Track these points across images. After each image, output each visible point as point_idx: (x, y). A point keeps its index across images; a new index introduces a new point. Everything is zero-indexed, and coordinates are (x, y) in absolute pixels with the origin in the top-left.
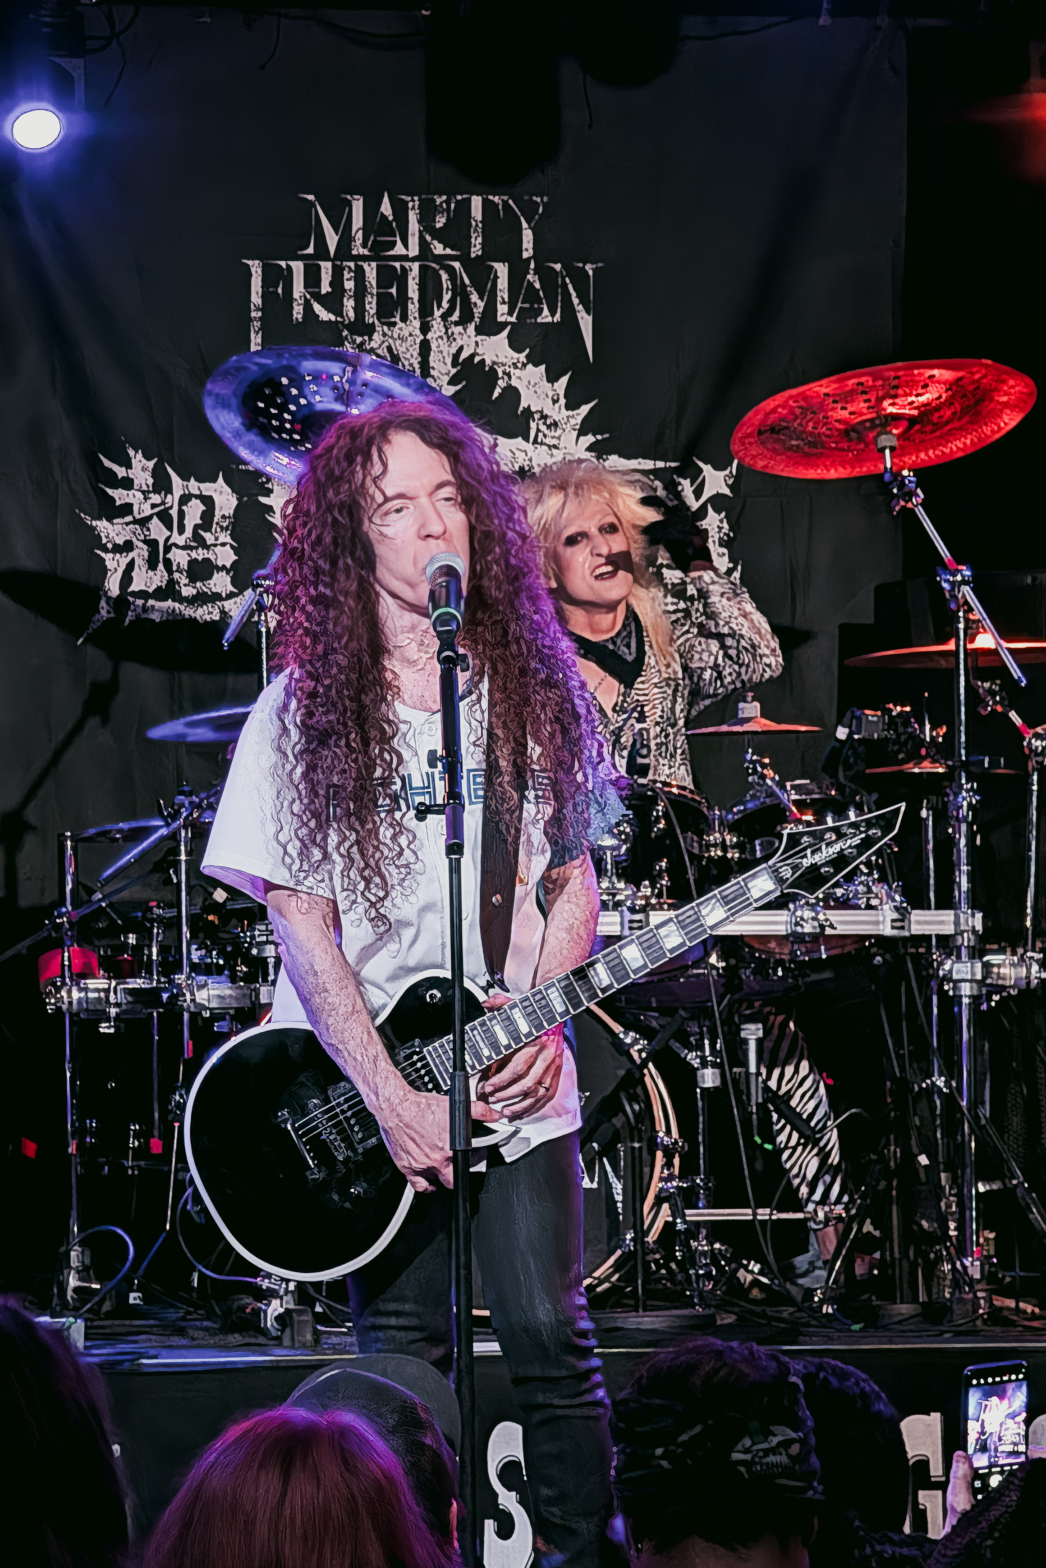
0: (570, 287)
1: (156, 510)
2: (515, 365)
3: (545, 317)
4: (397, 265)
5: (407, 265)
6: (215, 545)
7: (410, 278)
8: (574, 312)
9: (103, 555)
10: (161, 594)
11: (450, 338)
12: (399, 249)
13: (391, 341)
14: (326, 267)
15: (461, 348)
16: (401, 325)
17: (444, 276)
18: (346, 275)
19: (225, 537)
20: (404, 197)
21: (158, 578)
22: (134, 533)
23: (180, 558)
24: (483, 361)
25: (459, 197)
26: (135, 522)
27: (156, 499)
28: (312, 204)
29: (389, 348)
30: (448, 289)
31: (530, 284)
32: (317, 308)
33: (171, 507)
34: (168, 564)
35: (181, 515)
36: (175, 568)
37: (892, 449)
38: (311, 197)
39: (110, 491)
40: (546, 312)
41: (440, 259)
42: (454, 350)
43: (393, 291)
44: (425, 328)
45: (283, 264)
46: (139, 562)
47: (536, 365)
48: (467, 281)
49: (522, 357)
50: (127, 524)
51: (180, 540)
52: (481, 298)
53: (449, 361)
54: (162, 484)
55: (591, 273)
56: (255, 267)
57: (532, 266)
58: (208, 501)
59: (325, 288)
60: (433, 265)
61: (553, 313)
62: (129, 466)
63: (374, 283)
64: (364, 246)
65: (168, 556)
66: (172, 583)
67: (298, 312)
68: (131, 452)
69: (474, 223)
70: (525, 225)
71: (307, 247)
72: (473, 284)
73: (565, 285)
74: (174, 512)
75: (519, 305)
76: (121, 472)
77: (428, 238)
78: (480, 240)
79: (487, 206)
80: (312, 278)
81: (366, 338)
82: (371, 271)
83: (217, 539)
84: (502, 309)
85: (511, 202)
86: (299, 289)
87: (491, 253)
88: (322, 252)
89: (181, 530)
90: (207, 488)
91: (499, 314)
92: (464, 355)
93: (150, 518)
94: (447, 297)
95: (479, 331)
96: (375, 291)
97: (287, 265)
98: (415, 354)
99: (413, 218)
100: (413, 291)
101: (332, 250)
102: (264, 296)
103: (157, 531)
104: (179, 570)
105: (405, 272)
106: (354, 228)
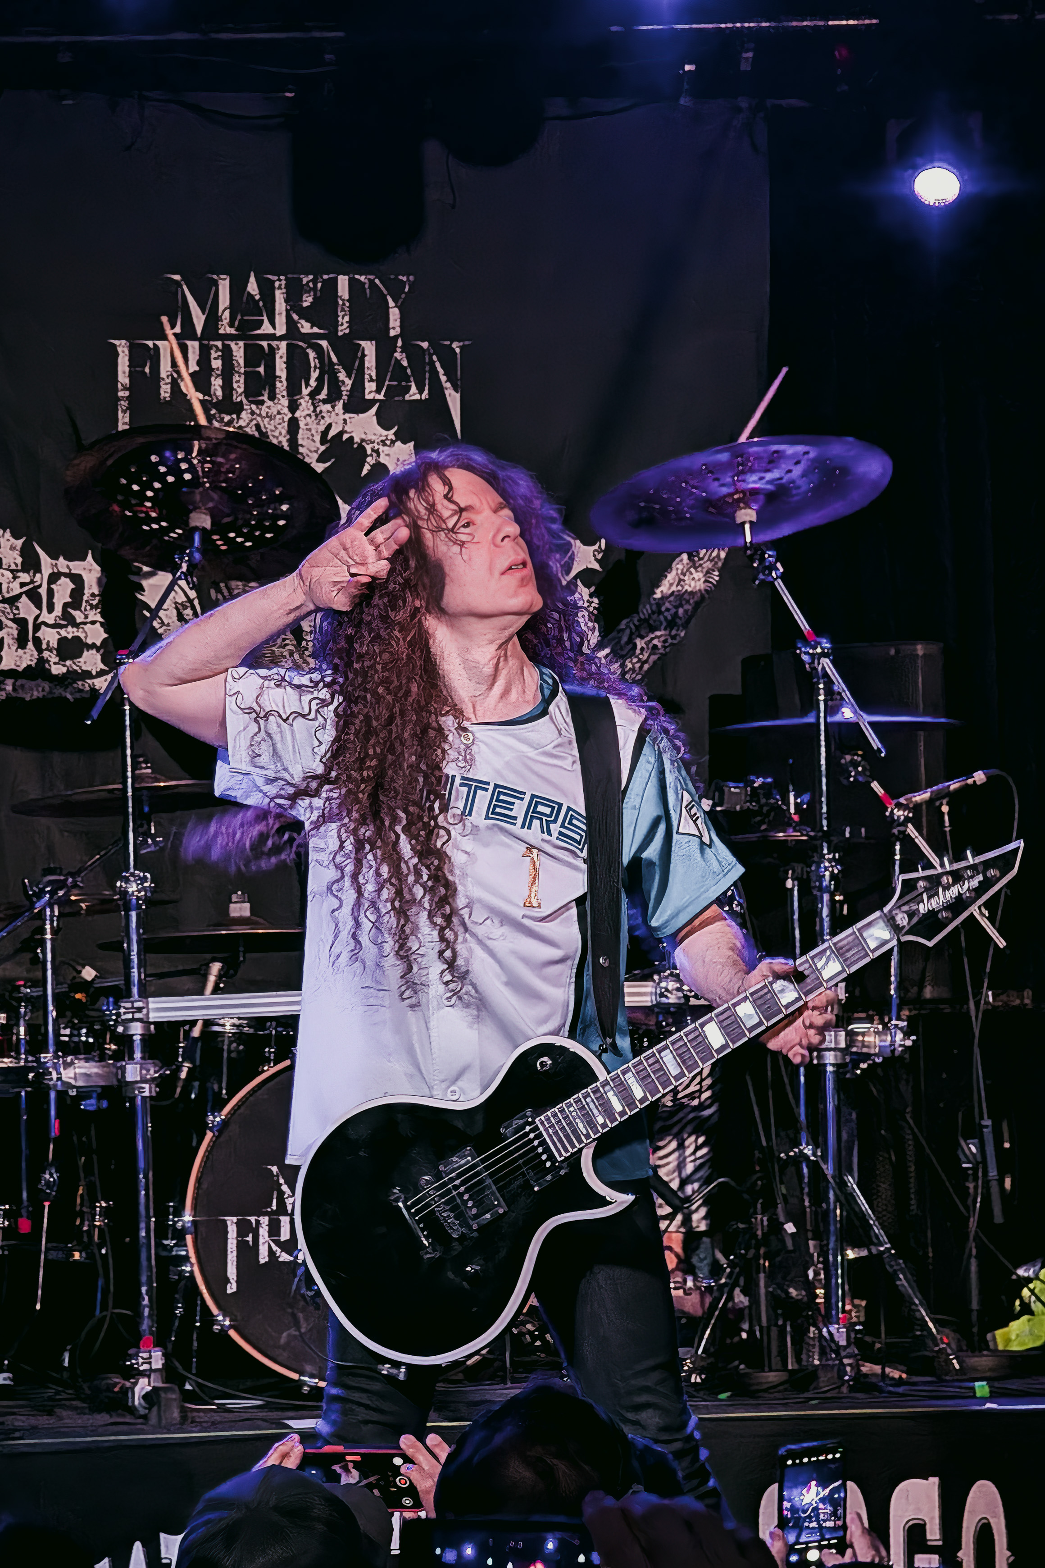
0: (438, 365)
1: (25, 589)
2: (383, 443)
3: (413, 394)
4: (265, 344)
5: (274, 343)
6: (85, 623)
7: (277, 356)
8: (442, 389)
10: (31, 673)
11: (319, 416)
12: (266, 328)
13: (259, 419)
14: (193, 347)
15: (329, 426)
16: (269, 403)
17: (312, 355)
18: (214, 354)
19: (95, 615)
20: (270, 276)
21: (27, 658)
22: (3, 613)
23: (50, 636)
24: (351, 438)
25: (325, 277)
26: (4, 601)
27: (25, 577)
28: (178, 284)
29: (258, 426)
30: (315, 367)
31: (398, 362)
33: (40, 586)
34: (37, 642)
35: (51, 593)
36: (44, 646)
37: (752, 524)
38: (177, 277)
40: (414, 389)
41: (307, 337)
42: (322, 428)
43: (261, 370)
44: (293, 407)
45: (150, 343)
46: (8, 640)
47: (404, 442)
48: (334, 359)
49: (391, 434)
51: (50, 619)
52: (349, 376)
53: (317, 438)
54: (31, 563)
55: (458, 350)
56: (122, 347)
57: (400, 343)
58: (77, 579)
59: (193, 367)
60: (301, 344)
61: (421, 393)
63: (242, 362)
64: (231, 325)
65: (38, 634)
66: (42, 661)
67: (165, 391)
69: (341, 302)
70: (391, 303)
71: (174, 326)
72: (341, 362)
73: (432, 363)
74: (43, 591)
75: (387, 383)
77: (295, 317)
78: (347, 318)
79: (353, 285)
81: (234, 416)
82: (238, 350)
83: (86, 617)
84: (370, 387)
85: (377, 281)
86: (166, 368)
87: (359, 331)
88: (188, 332)
89: (51, 609)
90: (76, 567)
91: (367, 391)
92: (332, 433)
93: (19, 596)
94: (315, 375)
95: (347, 409)
96: (242, 370)
97: (154, 345)
98: (284, 432)
99: (280, 297)
100: (281, 370)
101: (199, 329)
102: (131, 375)
103: (27, 609)
104: (49, 649)
105: (273, 351)
106: (221, 308)
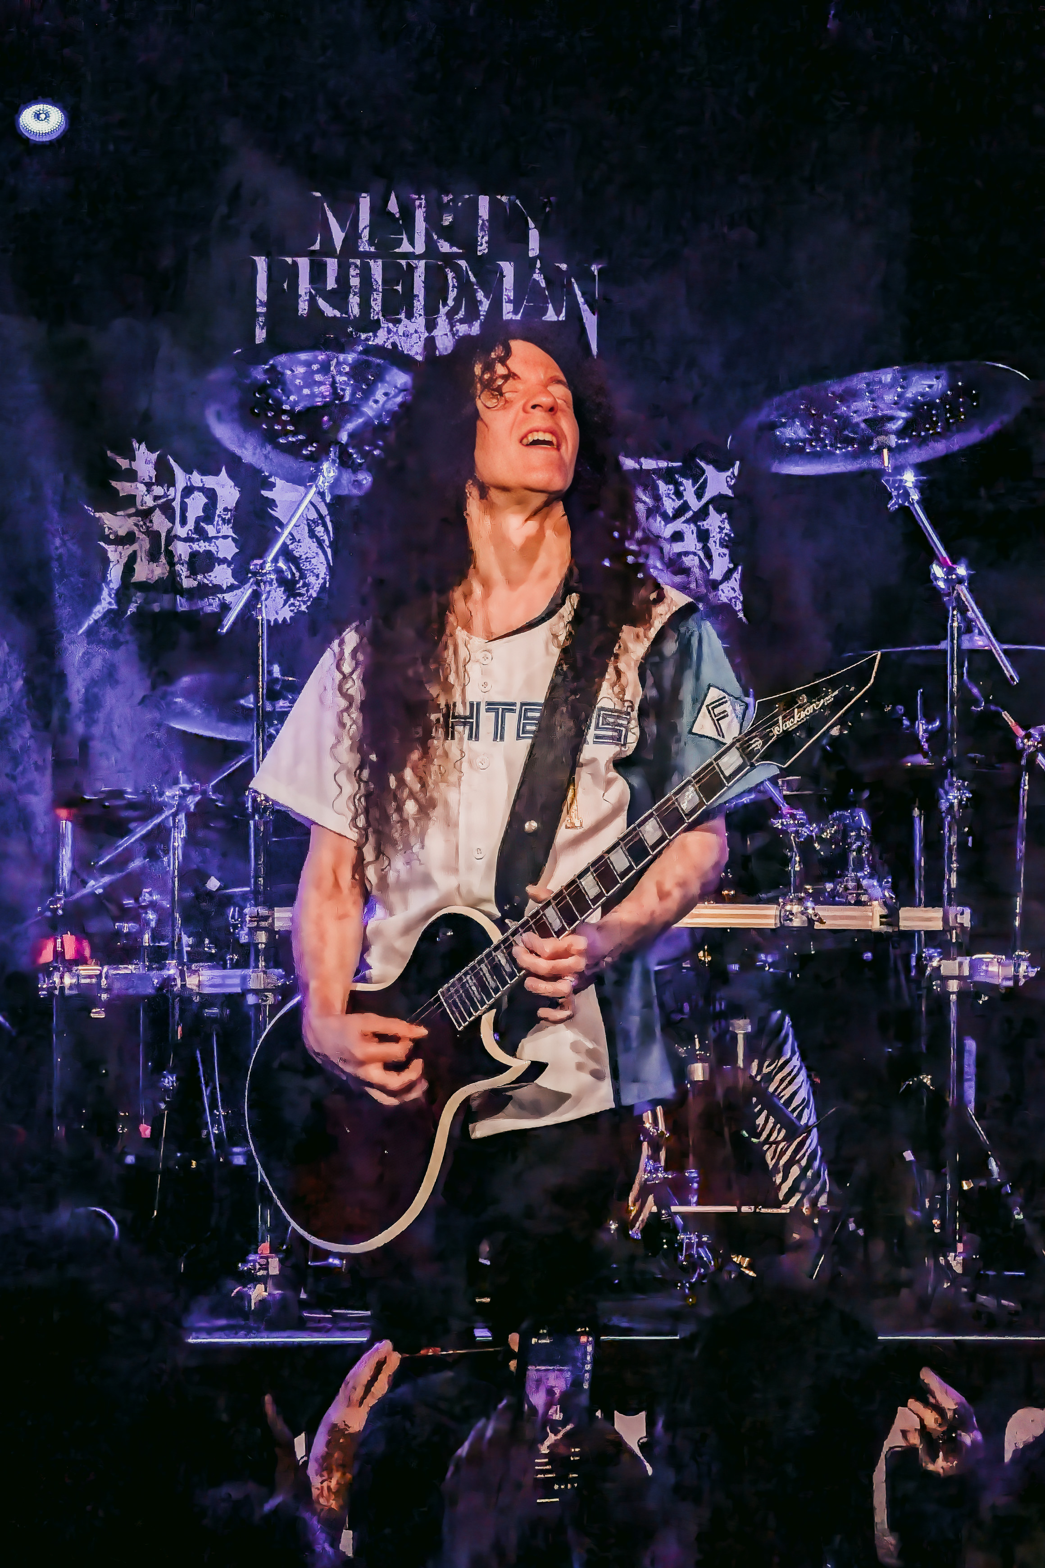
0: (576, 287)
1: (159, 502)
3: (551, 315)
4: (403, 262)
5: (413, 262)
6: (217, 538)
7: (416, 276)
8: (579, 312)
9: (105, 546)
10: (162, 586)
11: (455, 336)
12: (405, 247)
13: (396, 337)
14: (332, 265)
16: (405, 321)
17: (450, 274)
18: (353, 272)
19: (227, 530)
20: (410, 195)
21: (159, 571)
22: (137, 526)
23: (182, 550)
25: (467, 197)
26: (138, 513)
27: (158, 490)
28: (318, 201)
29: (394, 344)
30: (454, 286)
31: (536, 283)
32: (321, 302)
33: (174, 500)
34: (170, 555)
35: (184, 507)
36: (176, 559)
38: (318, 195)
39: (114, 483)
40: (551, 309)
41: (447, 257)
43: (400, 288)
44: (431, 325)
45: (289, 260)
46: (141, 554)
48: (473, 279)
50: (130, 516)
51: (182, 532)
52: (487, 296)
54: (165, 476)
55: (596, 273)
56: (261, 263)
57: (538, 265)
58: (211, 495)
59: (331, 284)
60: (439, 263)
61: (558, 314)
62: (131, 456)
63: (380, 280)
64: (371, 243)
65: (171, 548)
66: (173, 575)
67: (303, 307)
68: (136, 445)
69: (480, 222)
70: (531, 224)
71: (314, 243)
72: (479, 282)
73: (570, 285)
74: (176, 504)
75: (524, 304)
76: (124, 463)
77: (435, 236)
78: (486, 238)
79: (494, 205)
80: (318, 273)
81: (371, 334)
82: (377, 269)
83: (219, 532)
84: (507, 307)
85: (518, 202)
86: (304, 286)
87: (497, 252)
88: (328, 249)
89: (184, 522)
90: (210, 481)
91: (504, 312)
93: (152, 509)
94: (452, 294)
96: (380, 289)
97: (293, 261)
98: (420, 351)
99: (420, 216)
100: (419, 288)
101: (338, 246)
102: (269, 291)
103: (160, 522)
104: (181, 562)
105: (411, 269)
106: (361, 226)
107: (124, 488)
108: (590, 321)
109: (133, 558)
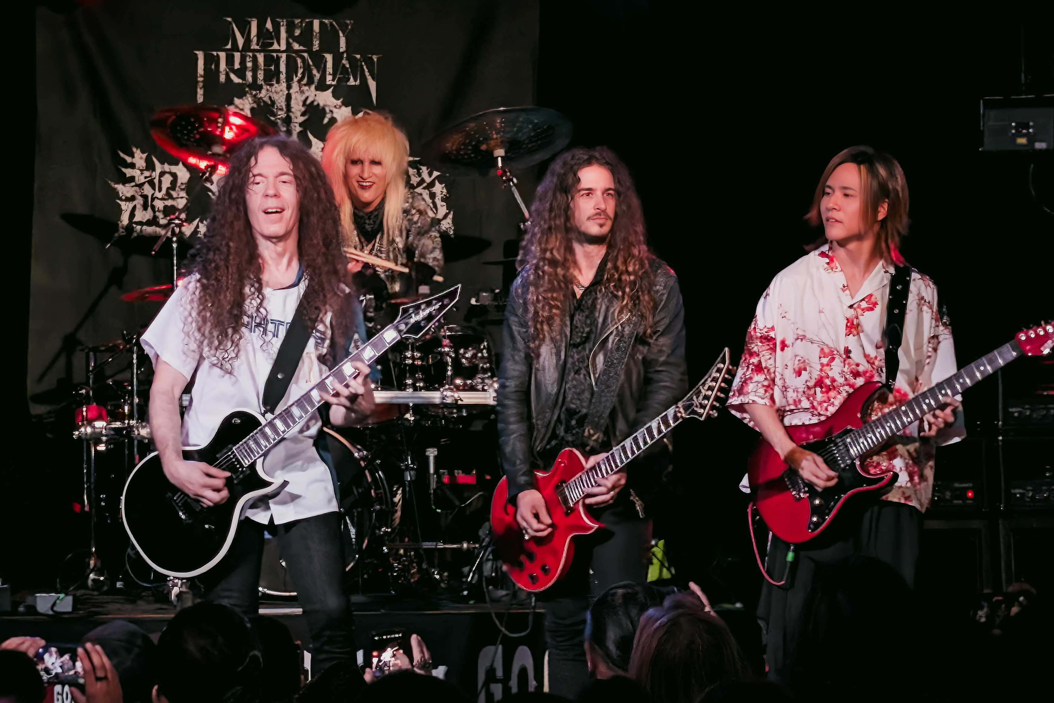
0: (365, 67)
1: (148, 179)
2: (335, 107)
3: (352, 82)
4: (275, 55)
5: (280, 54)
6: (178, 198)
7: (281, 62)
8: (366, 79)
9: (120, 202)
10: (149, 223)
11: (302, 92)
12: (276, 46)
13: (271, 93)
14: (237, 56)
15: (307, 98)
16: (276, 85)
17: (299, 61)
18: (248, 59)
19: (183, 194)
20: (278, 20)
21: (148, 215)
22: (136, 192)
23: (159, 205)
24: (318, 105)
25: (307, 20)
26: (136, 185)
27: (147, 174)
28: (230, 23)
29: (270, 98)
30: (301, 67)
31: (344, 65)
32: (233, 76)
33: (155, 178)
34: (153, 207)
35: (160, 182)
36: (156, 210)
37: (502, 157)
38: (229, 19)
39: (124, 170)
40: (352, 79)
41: (297, 52)
42: (303, 98)
43: (273, 68)
44: (289, 87)
45: (215, 53)
46: (139, 207)
47: (346, 107)
48: (311, 63)
49: (339, 102)
50: (133, 186)
51: (159, 195)
52: (318, 72)
53: (301, 104)
54: (150, 166)
55: (375, 60)
56: (200, 55)
57: (345, 56)
58: (174, 176)
59: (237, 66)
60: (294, 55)
61: (355, 80)
62: (132, 156)
63: (262, 64)
64: (258, 44)
65: (154, 203)
66: (155, 217)
67: (222, 78)
68: (134, 150)
69: (315, 34)
70: (341, 34)
71: (227, 44)
72: (314, 65)
73: (362, 66)
74: (156, 181)
75: (338, 76)
76: (129, 159)
77: (291, 41)
78: (318, 42)
79: (322, 25)
80: (230, 61)
81: (258, 92)
82: (261, 58)
83: (179, 195)
84: (329, 78)
85: (334, 23)
86: (223, 66)
87: (324, 48)
88: (235, 47)
89: (160, 190)
90: (174, 169)
91: (327, 80)
92: (308, 102)
93: (144, 183)
94: (300, 71)
95: (317, 89)
96: (263, 68)
97: (217, 54)
98: (284, 100)
99: (283, 30)
100: (283, 68)
101: (240, 47)
102: (204, 70)
103: (148, 190)
104: (159, 211)
105: (279, 58)
106: (252, 37)
107: (129, 172)
108: (372, 85)
109: (134, 208)
